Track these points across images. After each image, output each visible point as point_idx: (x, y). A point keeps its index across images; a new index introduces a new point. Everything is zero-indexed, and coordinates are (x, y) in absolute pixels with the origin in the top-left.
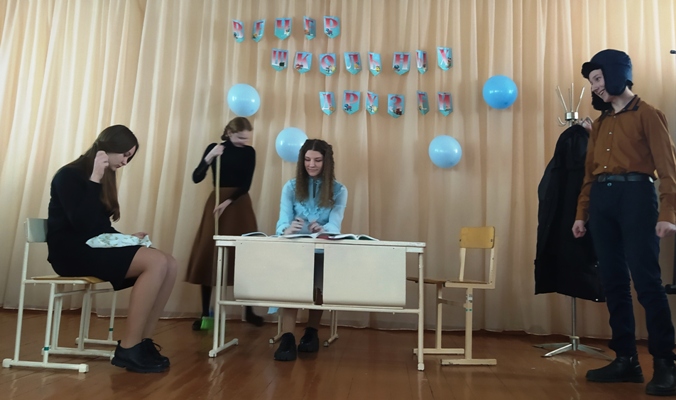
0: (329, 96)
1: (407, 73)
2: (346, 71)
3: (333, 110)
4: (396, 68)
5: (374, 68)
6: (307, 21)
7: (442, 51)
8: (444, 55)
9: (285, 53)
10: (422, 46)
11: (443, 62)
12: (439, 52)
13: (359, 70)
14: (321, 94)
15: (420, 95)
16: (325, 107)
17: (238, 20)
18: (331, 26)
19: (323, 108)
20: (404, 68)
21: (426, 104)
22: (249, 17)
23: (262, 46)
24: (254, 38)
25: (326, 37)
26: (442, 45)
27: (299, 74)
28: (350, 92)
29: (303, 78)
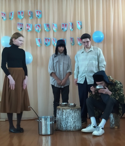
0: (39, 40)
1: (66, 31)
2: (45, 31)
3: (41, 45)
4: (63, 29)
5: (55, 29)
6: (30, 12)
7: (78, 23)
8: (79, 24)
9: (22, 25)
10: (71, 21)
11: (79, 26)
12: (77, 23)
13: (50, 30)
14: (36, 39)
15: (71, 39)
16: (38, 44)
17: (3, 12)
18: (38, 14)
19: (37, 45)
20: (66, 29)
21: (73, 41)
22: (8, 11)
23: (13, 22)
24: (10, 19)
25: (37, 18)
26: (78, 20)
27: (28, 32)
28: (47, 38)
29: (29, 34)
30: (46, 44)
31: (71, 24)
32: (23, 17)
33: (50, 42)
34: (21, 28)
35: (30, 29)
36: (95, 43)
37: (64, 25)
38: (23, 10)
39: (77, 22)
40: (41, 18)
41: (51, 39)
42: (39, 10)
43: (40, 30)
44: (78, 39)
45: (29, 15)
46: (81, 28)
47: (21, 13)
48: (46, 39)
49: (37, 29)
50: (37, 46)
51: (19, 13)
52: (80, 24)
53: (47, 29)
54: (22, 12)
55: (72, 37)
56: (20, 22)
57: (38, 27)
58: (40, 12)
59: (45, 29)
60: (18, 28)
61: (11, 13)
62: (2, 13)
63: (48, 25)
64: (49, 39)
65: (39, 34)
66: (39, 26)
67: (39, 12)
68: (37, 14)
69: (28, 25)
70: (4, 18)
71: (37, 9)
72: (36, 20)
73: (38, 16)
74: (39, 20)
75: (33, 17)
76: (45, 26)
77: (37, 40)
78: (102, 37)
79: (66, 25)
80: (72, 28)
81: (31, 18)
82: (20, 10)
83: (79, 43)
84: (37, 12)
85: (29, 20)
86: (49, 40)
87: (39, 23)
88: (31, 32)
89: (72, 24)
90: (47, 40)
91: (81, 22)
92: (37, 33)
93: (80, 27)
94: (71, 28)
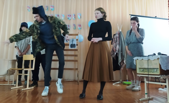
1: (70, 19)
4: (68, 18)
5: (63, 18)
6: (46, 6)
10: (74, 13)
12: (78, 14)
15: (74, 25)
17: (29, 6)
20: (70, 18)
21: (75, 27)
22: (31, 5)
31: (74, 15)
37: (69, 16)
40: (54, 11)
45: (46, 8)
52: (80, 15)
63: (58, 15)
67: (52, 7)
70: (29, 10)
71: (51, 5)
72: (50, 12)
73: (52, 9)
74: (52, 12)
75: (48, 10)
79: (70, 16)
82: (40, 5)
85: (46, 11)
87: (52, 14)
89: (75, 15)
91: (81, 14)
93: (80, 17)
94: (74, 18)
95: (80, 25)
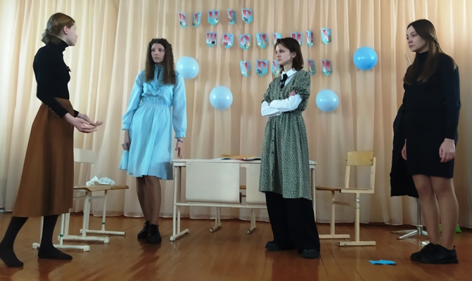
2: (257, 46)
3: (249, 73)
6: (230, 12)
7: (324, 31)
8: (325, 34)
9: (215, 35)
11: (325, 38)
12: (322, 32)
13: (267, 45)
15: (309, 62)
17: (182, 12)
18: (247, 16)
19: (243, 73)
22: (190, 10)
23: (199, 30)
24: (194, 24)
25: (244, 23)
26: (324, 27)
27: (225, 49)
28: (261, 61)
29: (228, 52)
30: (260, 72)
31: (309, 34)
32: (217, 21)
33: (266, 68)
34: (213, 43)
35: (230, 44)
36: (359, 70)
37: (296, 36)
38: (218, 9)
39: (322, 29)
40: (251, 24)
41: (268, 62)
42: (248, 8)
43: (249, 44)
44: (323, 62)
45: (230, 17)
46: (330, 40)
47: (214, 14)
48: (259, 63)
49: (242, 44)
50: (242, 75)
51: (211, 13)
52: (328, 34)
53: (262, 44)
54: (216, 13)
55: (311, 59)
56: (211, 30)
57: (244, 39)
58: (249, 12)
59: (259, 44)
60: (208, 42)
61: (196, 15)
62: (180, 15)
63: (264, 36)
64: (266, 62)
65: (246, 52)
66: (246, 37)
67: (247, 12)
68: (243, 16)
69: (225, 36)
70: (184, 24)
71: (244, 7)
72: (241, 26)
73: (246, 20)
74: (247, 26)
75: (235, 22)
76: (258, 37)
77: (241, 64)
78: (372, 58)
79: (299, 36)
80: (312, 42)
81: (232, 23)
82: (212, 9)
83: (325, 71)
84: (244, 11)
85: (229, 26)
86: (264, 63)
87: (247, 32)
88: (231, 48)
89: (312, 34)
90: (262, 64)
91: (330, 31)
92: (242, 50)
93: (327, 40)
94: (309, 41)
95: (328, 63)
